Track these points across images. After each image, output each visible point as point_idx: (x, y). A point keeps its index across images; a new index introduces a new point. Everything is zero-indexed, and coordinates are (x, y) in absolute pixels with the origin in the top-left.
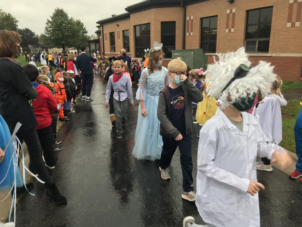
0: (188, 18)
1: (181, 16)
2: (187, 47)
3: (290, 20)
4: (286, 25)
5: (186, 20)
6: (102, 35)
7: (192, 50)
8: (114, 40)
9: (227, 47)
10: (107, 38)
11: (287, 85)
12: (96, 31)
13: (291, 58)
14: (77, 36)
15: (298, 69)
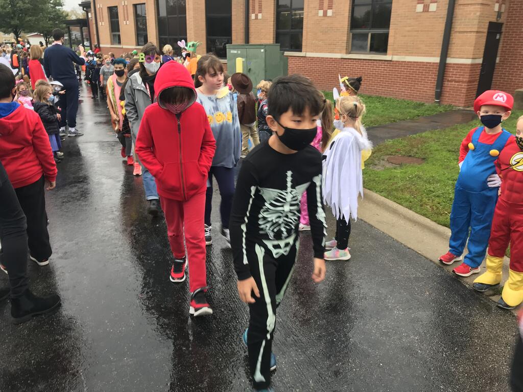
2: (253, 41)
4: (415, 9)
6: (93, 11)
7: (262, 45)
8: (118, 22)
9: (320, 43)
10: (103, 18)
11: (415, 109)
12: (80, 3)
13: (420, 65)
14: (42, 10)
15: (431, 83)
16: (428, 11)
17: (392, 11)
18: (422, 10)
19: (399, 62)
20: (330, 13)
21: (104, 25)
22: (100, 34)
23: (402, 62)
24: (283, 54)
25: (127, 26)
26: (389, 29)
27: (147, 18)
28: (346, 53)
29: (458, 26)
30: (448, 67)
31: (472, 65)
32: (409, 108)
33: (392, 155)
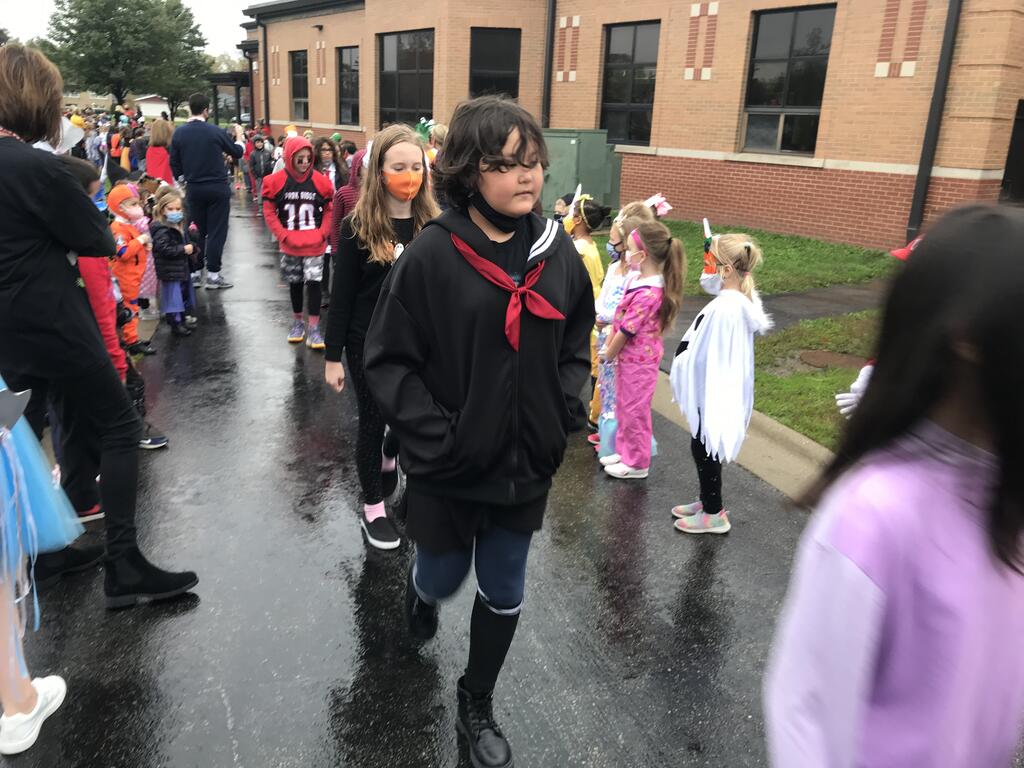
0: (562, 22)
1: (542, 13)
2: (557, 122)
3: (884, 54)
4: (874, 71)
5: (557, 29)
6: (261, 58)
7: (573, 131)
8: (305, 80)
9: (686, 130)
10: (279, 71)
11: (864, 264)
12: (240, 43)
13: (880, 179)
14: (169, 54)
15: (898, 213)
16: (898, 76)
17: (829, 70)
18: (886, 75)
19: (837, 171)
20: (706, 74)
21: (280, 85)
22: (271, 100)
23: (843, 171)
24: (613, 148)
25: (323, 87)
26: (820, 108)
27: (360, 73)
28: (735, 151)
29: (956, 105)
30: (934, 183)
31: (982, 182)
32: (852, 260)
33: (810, 349)
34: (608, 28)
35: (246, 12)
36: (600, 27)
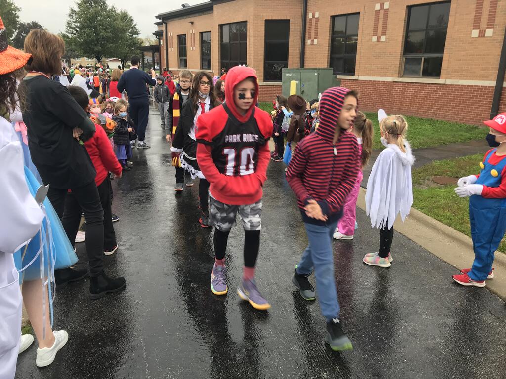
0: (310, 16)
1: (299, 11)
2: (308, 65)
4: (471, 34)
5: (307, 19)
6: (164, 39)
7: (315, 69)
8: (185, 48)
9: (373, 67)
10: (172, 44)
11: (467, 132)
12: (154, 32)
13: (475, 89)
14: (121, 38)
15: (485, 106)
16: (484, 36)
17: (447, 36)
18: (477, 35)
19: (453, 85)
20: (383, 38)
21: (173, 51)
22: (169, 58)
23: (455, 85)
24: (336, 77)
25: (194, 52)
26: (443, 54)
27: (211, 44)
28: (398, 77)
30: (504, 90)
32: (461, 130)
33: (438, 175)
34: (333, 18)
35: (157, 17)
36: (329, 17)
